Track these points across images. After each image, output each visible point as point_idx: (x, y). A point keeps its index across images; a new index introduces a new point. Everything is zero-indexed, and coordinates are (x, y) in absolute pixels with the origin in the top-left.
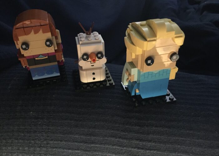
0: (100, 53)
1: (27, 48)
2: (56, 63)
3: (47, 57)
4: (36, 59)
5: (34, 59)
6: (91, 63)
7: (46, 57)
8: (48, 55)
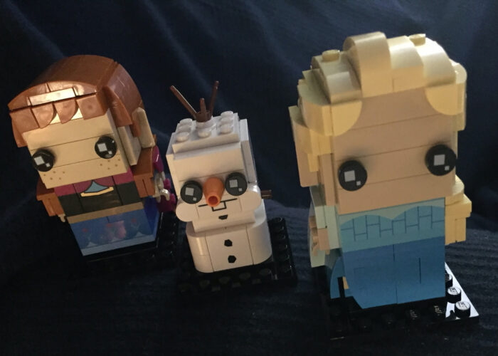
0: (236, 175)
1: (48, 165)
2: (139, 206)
3: (111, 189)
4: (83, 195)
5: (78, 195)
6: (213, 210)
7: (108, 188)
8: (112, 183)
